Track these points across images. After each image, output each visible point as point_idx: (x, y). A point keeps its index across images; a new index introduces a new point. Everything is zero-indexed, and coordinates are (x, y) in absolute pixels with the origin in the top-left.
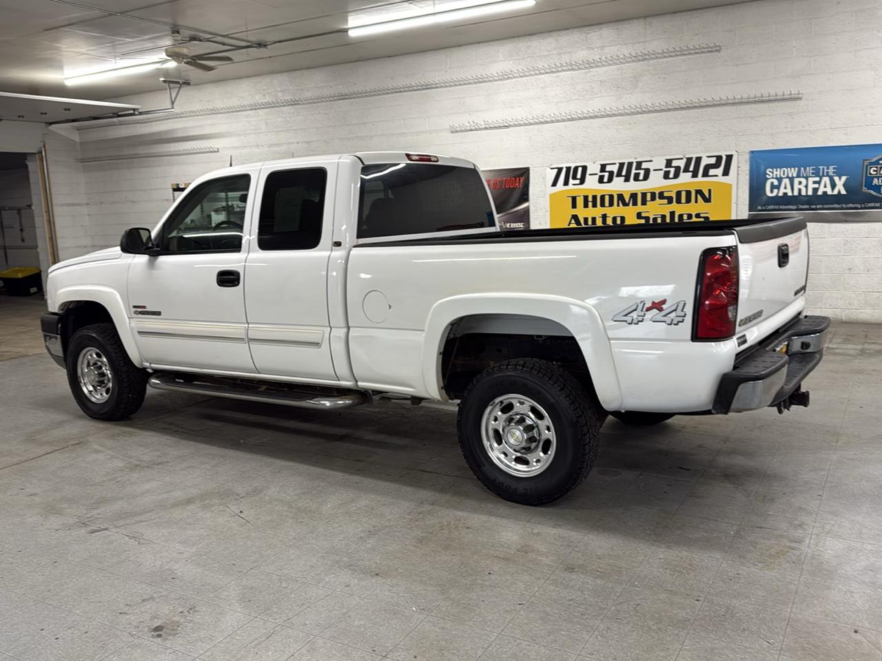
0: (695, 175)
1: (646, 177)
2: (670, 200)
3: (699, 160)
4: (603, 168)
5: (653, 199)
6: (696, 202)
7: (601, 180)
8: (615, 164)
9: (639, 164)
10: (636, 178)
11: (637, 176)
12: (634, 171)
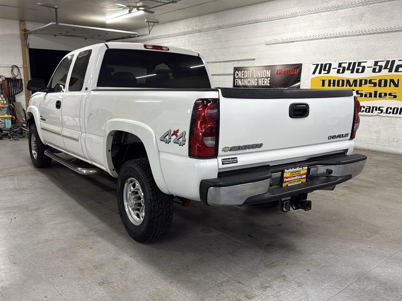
0: (390, 71)
1: (363, 71)
2: (375, 85)
3: (393, 62)
4: (340, 65)
5: (366, 83)
6: (390, 86)
7: (338, 72)
8: (346, 63)
9: (359, 64)
11: (358, 70)
12: (356, 67)
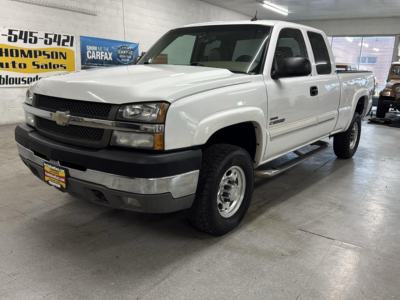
1: (36, 42)
2: (48, 56)
3: (60, 36)
4: (10, 32)
5: (40, 55)
6: (60, 58)
7: (10, 40)
8: (18, 31)
9: (31, 34)
10: (30, 41)
12: (28, 37)
